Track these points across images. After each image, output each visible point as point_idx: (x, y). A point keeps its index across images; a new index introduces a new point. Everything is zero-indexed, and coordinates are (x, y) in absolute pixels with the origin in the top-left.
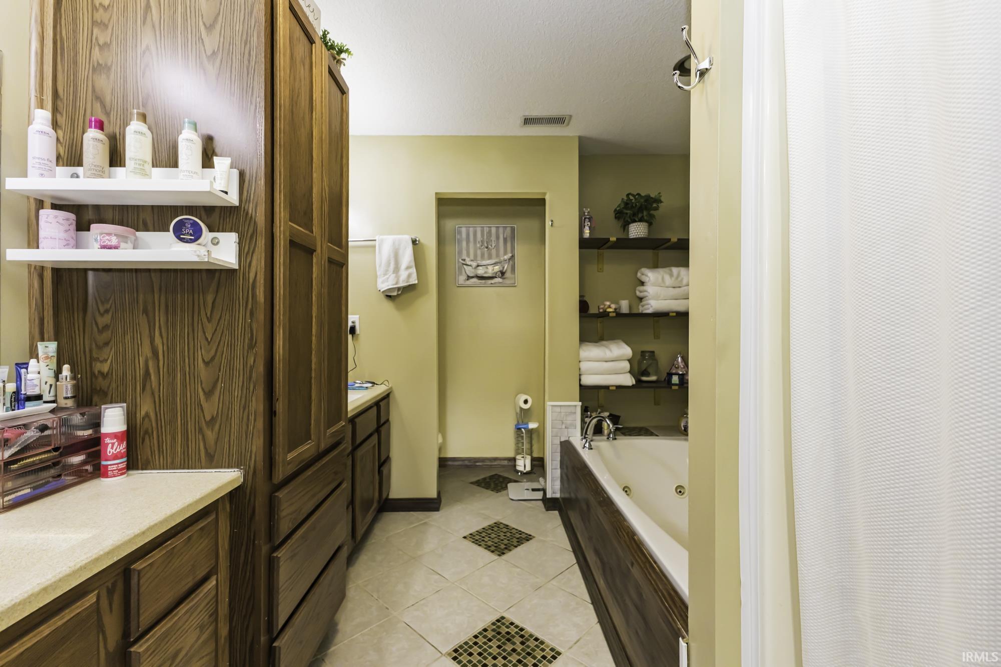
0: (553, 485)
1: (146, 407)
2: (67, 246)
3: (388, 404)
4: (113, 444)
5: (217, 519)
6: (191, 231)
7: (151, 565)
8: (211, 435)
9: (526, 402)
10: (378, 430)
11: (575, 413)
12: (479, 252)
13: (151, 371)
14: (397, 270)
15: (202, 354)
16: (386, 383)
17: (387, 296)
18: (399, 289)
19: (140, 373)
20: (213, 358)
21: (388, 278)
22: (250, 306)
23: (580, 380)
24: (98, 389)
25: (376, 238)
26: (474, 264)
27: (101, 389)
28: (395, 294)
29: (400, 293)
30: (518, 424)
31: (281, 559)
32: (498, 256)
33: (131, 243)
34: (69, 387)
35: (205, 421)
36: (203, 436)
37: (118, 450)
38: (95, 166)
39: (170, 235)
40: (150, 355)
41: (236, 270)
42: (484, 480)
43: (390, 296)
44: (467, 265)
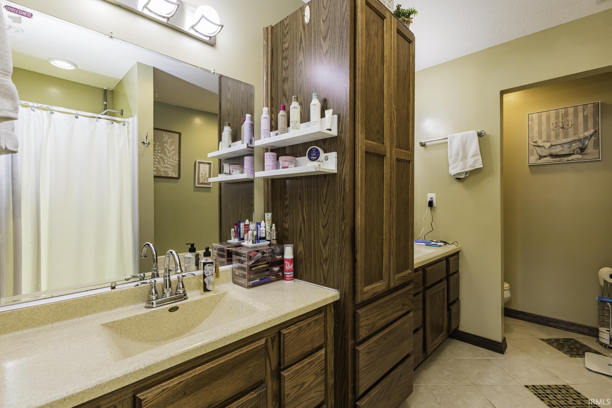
1: (300, 248)
2: (273, 168)
3: (458, 259)
4: (288, 264)
5: (325, 316)
6: (315, 155)
7: (290, 332)
8: (325, 267)
9: (611, 276)
10: (447, 278)
12: (553, 133)
13: (302, 229)
14: (464, 158)
15: (322, 222)
16: (455, 243)
17: (457, 178)
18: (466, 173)
19: (298, 229)
20: (326, 225)
21: (457, 165)
22: (342, 195)
24: (285, 236)
25: (448, 137)
26: (547, 145)
27: (286, 236)
28: (463, 176)
29: (467, 175)
30: (602, 296)
31: (360, 352)
32: (576, 134)
33: (294, 164)
34: (274, 234)
35: (323, 259)
36: (322, 268)
37: (290, 268)
38: (282, 128)
39: (306, 158)
40: (302, 221)
41: (336, 173)
42: (557, 340)
43: (459, 179)
44: (538, 146)
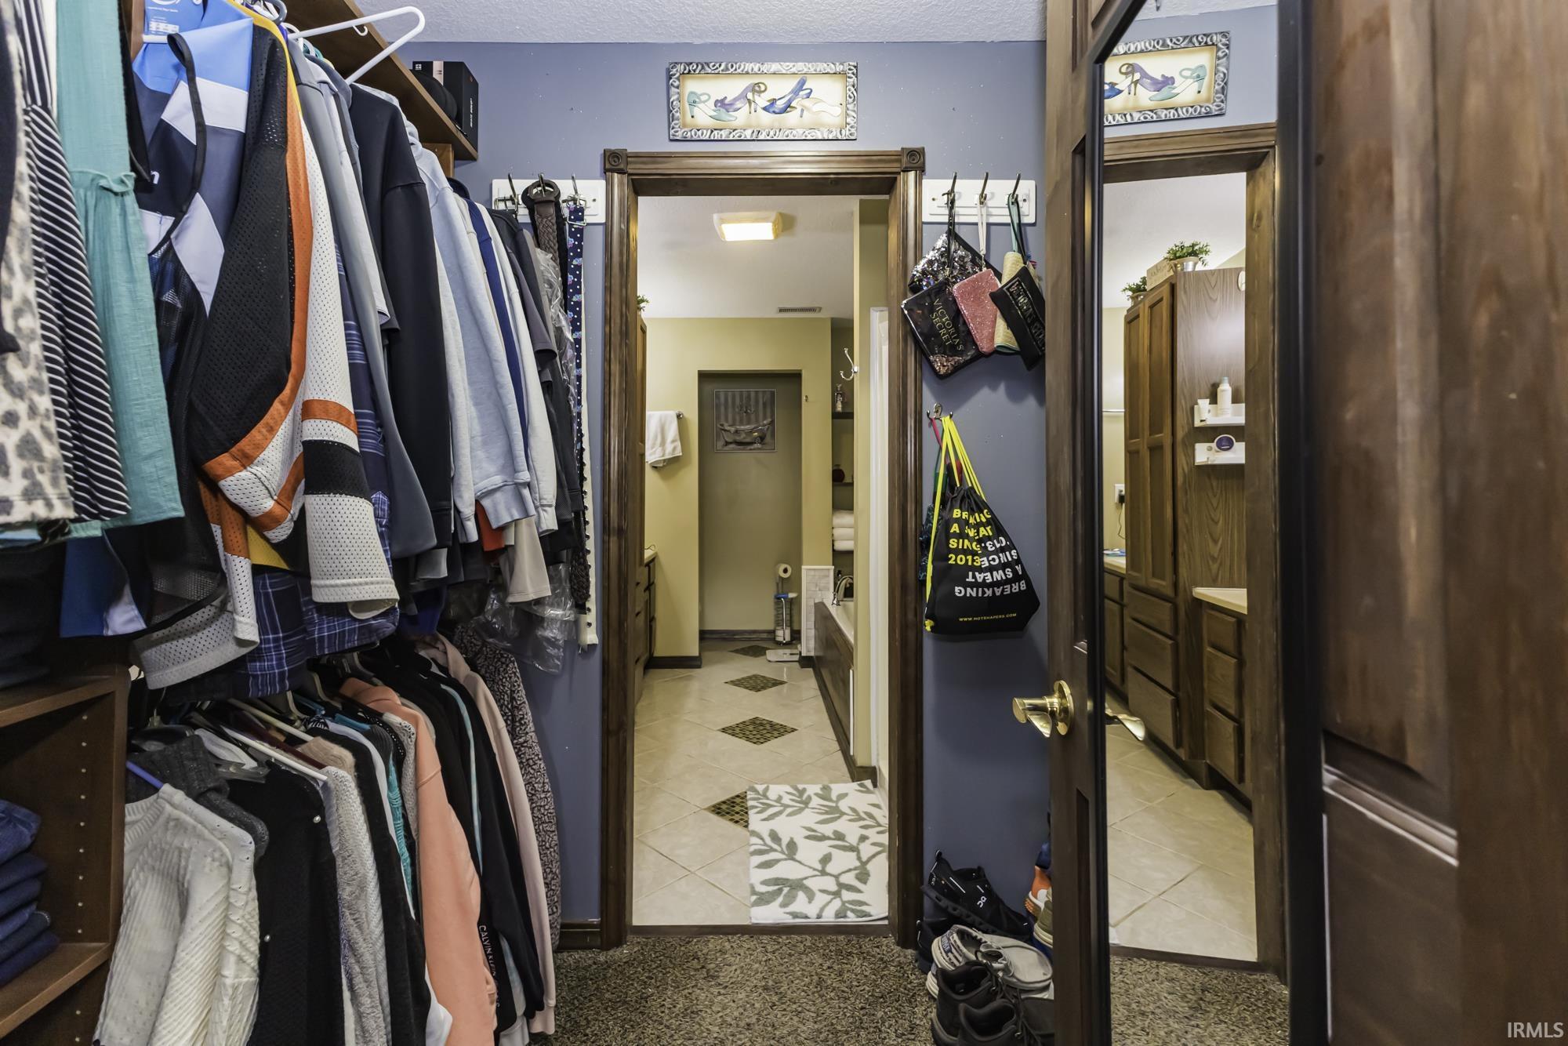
0: (808, 646)
3: (654, 565)
9: (785, 571)
11: (828, 576)
12: (738, 418)
14: (663, 443)
16: (653, 548)
17: (653, 467)
18: (664, 460)
21: (655, 451)
23: (833, 545)
26: (733, 429)
28: (661, 465)
29: (665, 464)
30: (778, 593)
32: (757, 421)
42: (743, 649)
43: (656, 467)
44: (725, 430)
